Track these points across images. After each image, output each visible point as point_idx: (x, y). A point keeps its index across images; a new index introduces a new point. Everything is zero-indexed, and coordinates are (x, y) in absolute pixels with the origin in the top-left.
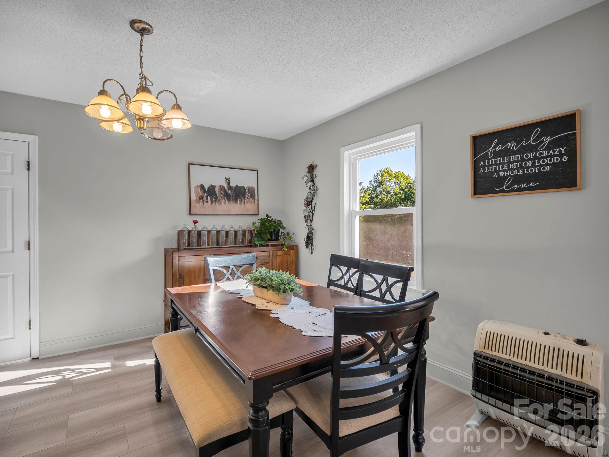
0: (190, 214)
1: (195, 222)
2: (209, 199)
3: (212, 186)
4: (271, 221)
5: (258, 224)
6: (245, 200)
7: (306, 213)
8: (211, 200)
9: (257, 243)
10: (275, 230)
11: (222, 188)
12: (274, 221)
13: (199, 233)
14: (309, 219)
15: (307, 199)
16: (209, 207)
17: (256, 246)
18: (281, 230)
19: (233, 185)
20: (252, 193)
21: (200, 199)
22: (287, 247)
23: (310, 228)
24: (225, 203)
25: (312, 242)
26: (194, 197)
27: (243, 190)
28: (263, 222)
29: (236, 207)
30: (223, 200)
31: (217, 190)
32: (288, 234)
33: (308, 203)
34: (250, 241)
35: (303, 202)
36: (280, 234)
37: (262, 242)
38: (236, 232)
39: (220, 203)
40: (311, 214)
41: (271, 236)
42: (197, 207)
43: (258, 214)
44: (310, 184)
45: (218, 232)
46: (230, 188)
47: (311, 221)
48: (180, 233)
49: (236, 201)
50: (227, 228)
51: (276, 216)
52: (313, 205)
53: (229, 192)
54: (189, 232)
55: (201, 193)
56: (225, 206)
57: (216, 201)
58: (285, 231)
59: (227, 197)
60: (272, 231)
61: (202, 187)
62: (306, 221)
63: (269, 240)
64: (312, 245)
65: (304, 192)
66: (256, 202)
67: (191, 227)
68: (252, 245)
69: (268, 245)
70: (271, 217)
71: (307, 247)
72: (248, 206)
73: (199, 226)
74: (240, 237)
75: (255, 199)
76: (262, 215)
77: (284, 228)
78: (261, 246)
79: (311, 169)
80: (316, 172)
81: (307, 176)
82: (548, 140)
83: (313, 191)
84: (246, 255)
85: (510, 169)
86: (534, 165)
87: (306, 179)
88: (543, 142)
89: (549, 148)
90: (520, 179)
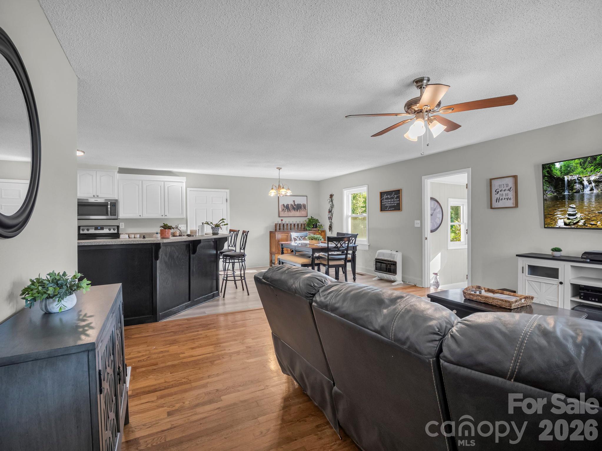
0: (279, 217)
1: (282, 220)
2: (286, 210)
3: (287, 204)
4: (313, 219)
5: (307, 220)
6: (301, 210)
7: (329, 216)
8: (287, 211)
9: (308, 229)
10: (315, 224)
11: (292, 205)
12: (315, 220)
13: (284, 225)
14: (330, 218)
15: (329, 209)
16: (286, 213)
17: (307, 230)
18: (318, 224)
19: (296, 203)
20: (304, 206)
21: (283, 210)
22: (321, 231)
23: (331, 223)
24: (293, 212)
25: (332, 229)
26: (280, 210)
27: (300, 205)
28: (310, 220)
29: (297, 213)
30: (292, 211)
31: (290, 206)
32: (321, 225)
33: (330, 211)
34: (304, 228)
35: (328, 211)
36: (318, 225)
37: (310, 229)
38: (298, 224)
39: (291, 212)
40: (331, 216)
41: (313, 226)
42: (282, 214)
43: (307, 216)
44: (331, 203)
45: (291, 224)
46: (295, 205)
47: (332, 219)
48: (276, 225)
49: (297, 210)
50: (294, 223)
51: (315, 217)
52: (332, 212)
53: (295, 207)
54: (280, 224)
55: (283, 208)
56: (293, 213)
57: (289, 211)
58: (320, 224)
59: (294, 209)
60: (314, 224)
61: (284, 205)
62: (329, 219)
63: (312, 228)
64: (332, 230)
65: (328, 206)
66: (306, 210)
67: (280, 222)
68: (305, 230)
69: (312, 230)
70: (313, 218)
71: (330, 231)
72: (303, 213)
73: (283, 222)
74: (300, 226)
75: (306, 209)
76: (309, 217)
77: (319, 223)
78: (309, 230)
79: (331, 196)
80: (334, 198)
81: (329, 199)
82: (396, 196)
83: (332, 206)
84: (304, 233)
85: (388, 204)
86: (393, 203)
87: (329, 201)
88: (395, 196)
89: (396, 199)
90: (391, 207)
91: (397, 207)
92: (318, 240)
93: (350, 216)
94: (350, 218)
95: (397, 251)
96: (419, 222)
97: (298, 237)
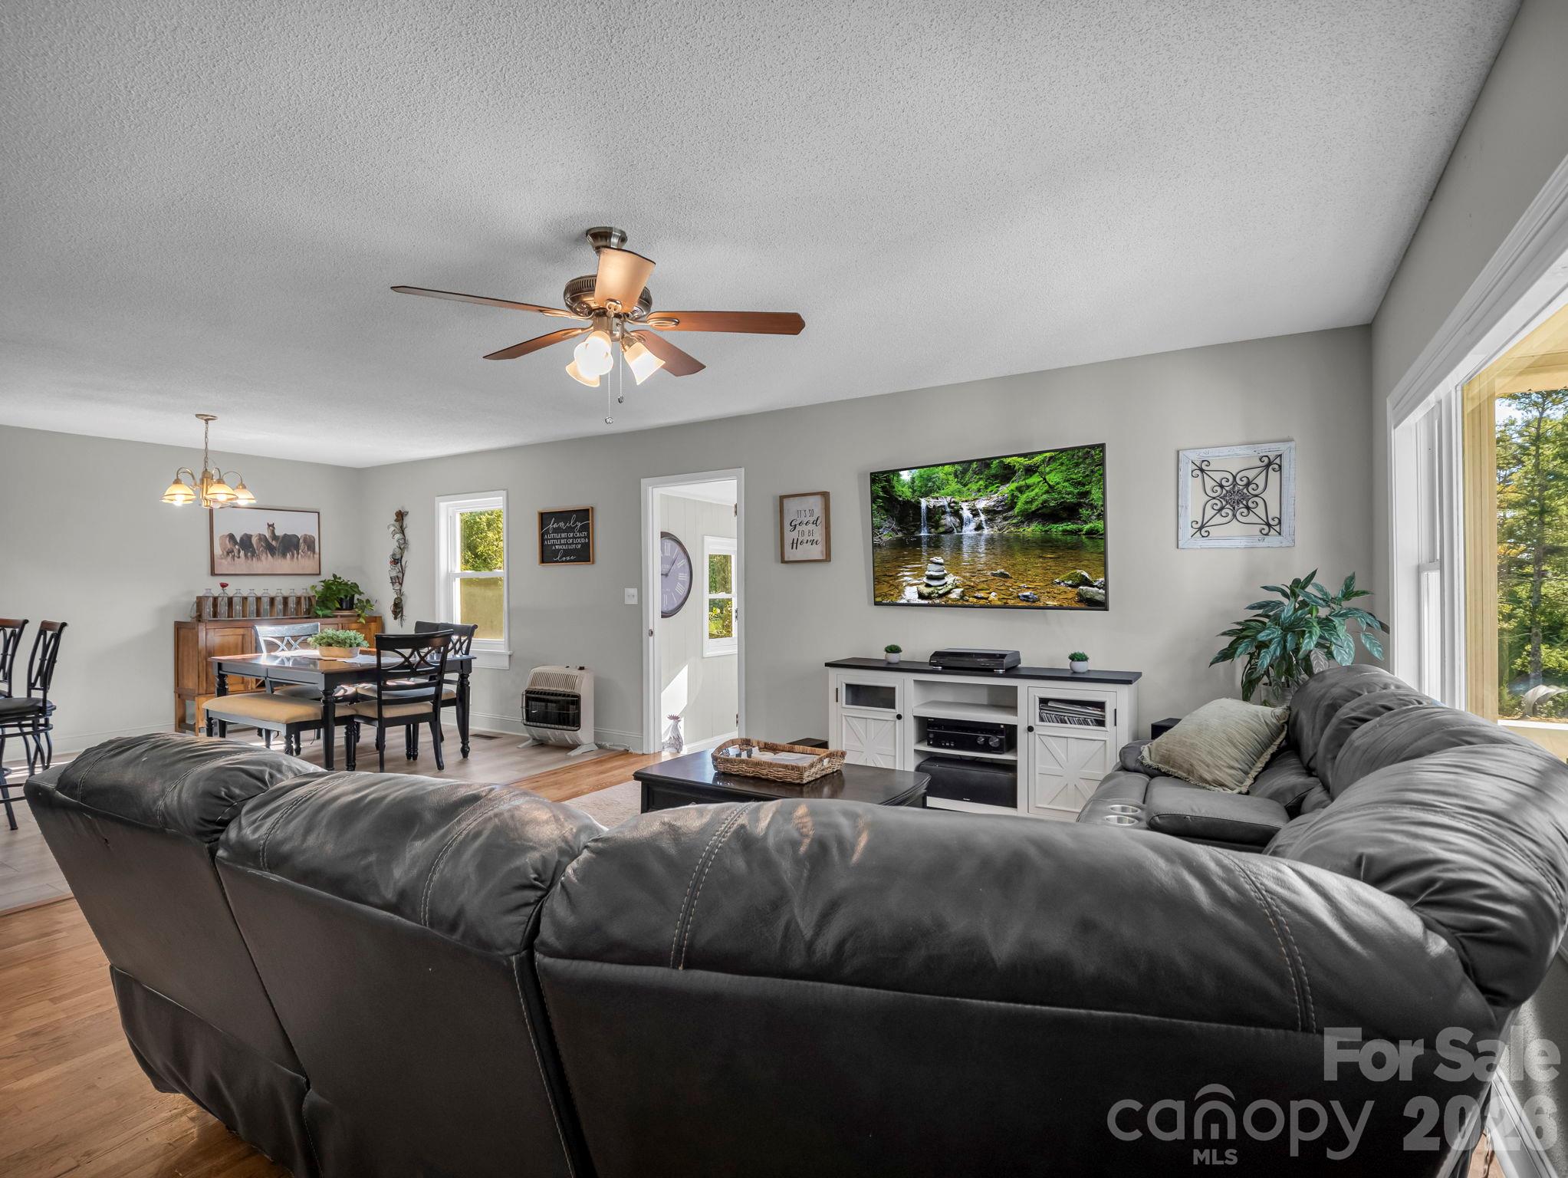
0: (213, 573)
1: (224, 586)
2: (242, 553)
3: (246, 535)
4: (340, 583)
5: (320, 588)
6: (298, 554)
7: (394, 574)
8: (246, 555)
9: (320, 613)
10: (346, 597)
11: (262, 538)
12: (346, 584)
13: (230, 600)
14: (398, 581)
15: (394, 555)
16: (242, 564)
17: (317, 616)
18: (357, 596)
19: (279, 533)
20: (310, 543)
21: (228, 553)
22: (365, 618)
23: (400, 593)
24: (267, 558)
25: (402, 611)
26: (218, 551)
27: (295, 540)
28: (328, 585)
29: (285, 564)
30: (264, 555)
31: (254, 540)
32: (368, 601)
33: (396, 561)
34: (308, 611)
35: (389, 559)
36: (356, 601)
37: (327, 612)
38: (285, 600)
39: (259, 559)
40: (400, 575)
41: (341, 605)
42: (224, 565)
43: (320, 574)
44: (398, 536)
45: (258, 599)
46: (275, 537)
47: (401, 584)
48: (200, 601)
49: (284, 555)
50: (272, 594)
51: (347, 577)
52: (403, 563)
53: (274, 543)
54: (215, 599)
55: (229, 546)
56: (267, 563)
57: (253, 556)
58: (363, 598)
59: (271, 549)
60: (343, 597)
61: (232, 537)
62: (393, 583)
63: (338, 609)
64: (402, 616)
65: (391, 545)
66: (317, 556)
67: (217, 591)
68: (310, 615)
69: (336, 616)
70: (340, 578)
71: (395, 618)
72: (305, 563)
73: (230, 591)
74: (292, 604)
75: (314, 552)
76: (327, 575)
77: (360, 593)
78: (325, 616)
79: (401, 516)
80: (407, 521)
81: (394, 525)
82: (579, 524)
83: (403, 546)
84: (305, 625)
85: (561, 544)
86: (573, 543)
87: (392, 528)
88: (577, 526)
89: (580, 531)
90: (567, 553)
91: (583, 555)
92: (351, 646)
93: (457, 575)
94: (458, 580)
95: (582, 668)
96: (633, 591)
97: (282, 639)
